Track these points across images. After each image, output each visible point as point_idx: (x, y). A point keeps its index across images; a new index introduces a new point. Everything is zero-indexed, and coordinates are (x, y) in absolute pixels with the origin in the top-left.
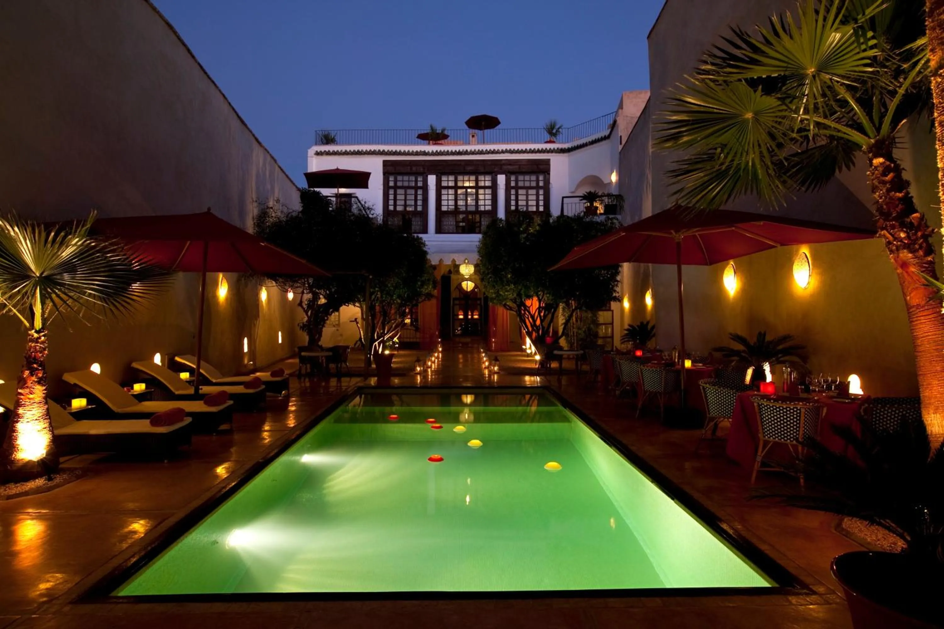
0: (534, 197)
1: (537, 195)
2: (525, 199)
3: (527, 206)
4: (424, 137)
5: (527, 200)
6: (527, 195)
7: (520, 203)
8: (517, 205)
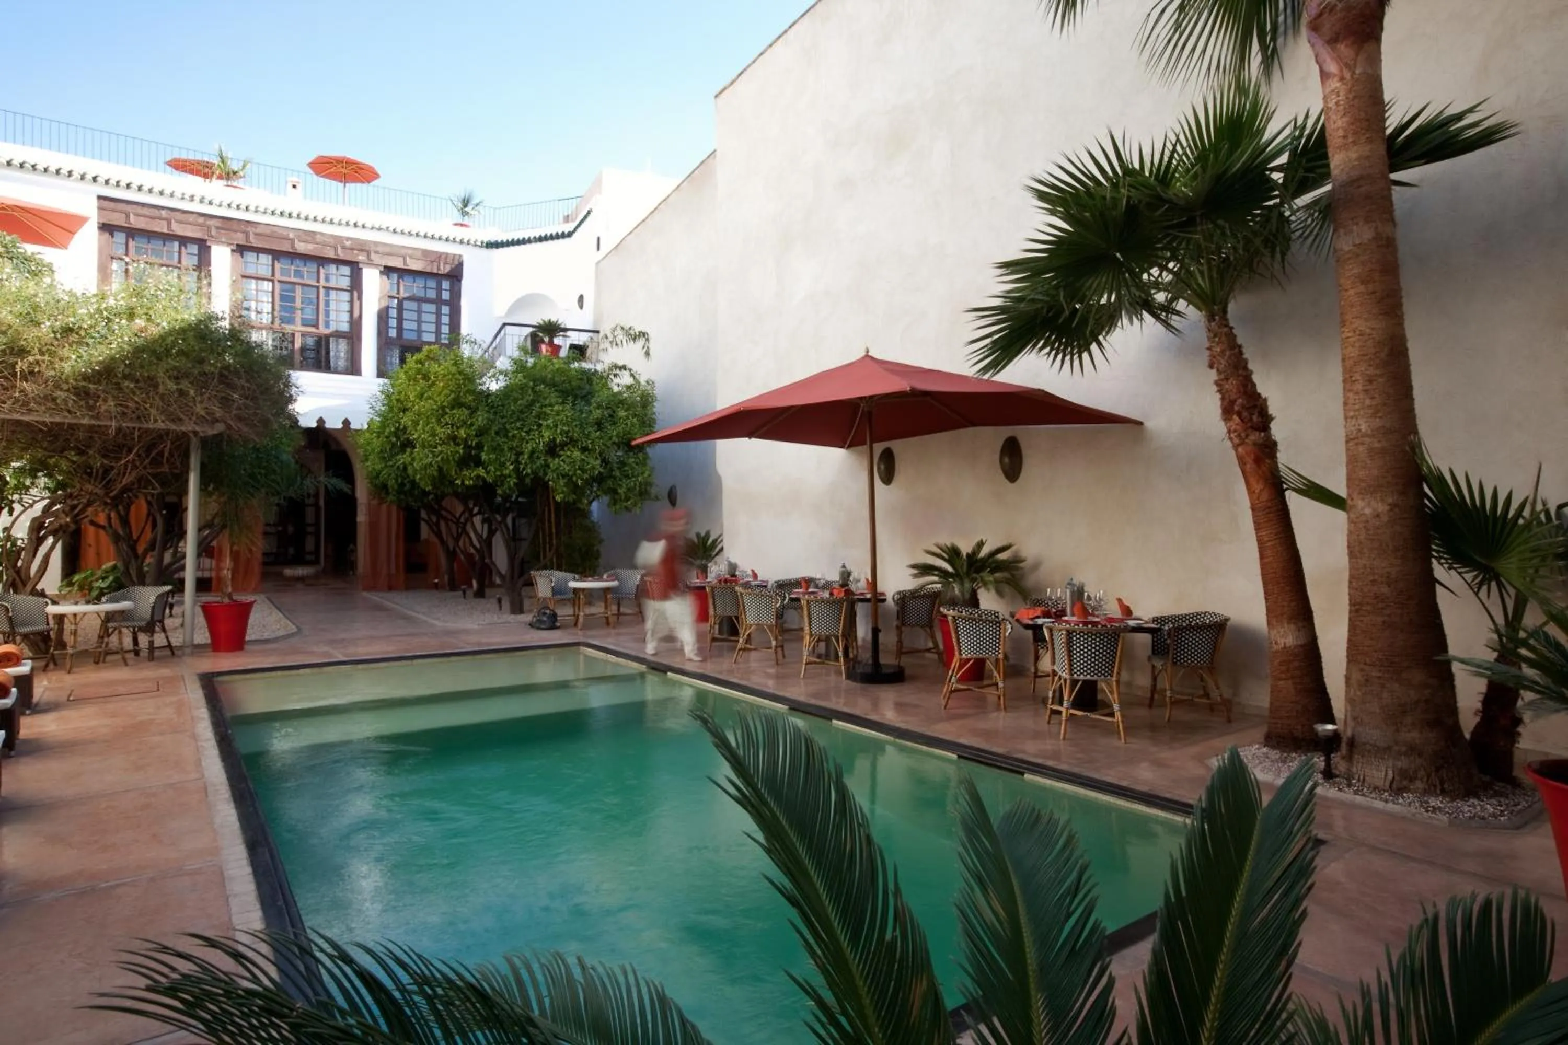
0: (433, 318)
1: (439, 314)
2: (415, 318)
3: (419, 331)
4: (180, 166)
5: (419, 322)
6: (419, 312)
7: (406, 325)
8: (400, 329)
